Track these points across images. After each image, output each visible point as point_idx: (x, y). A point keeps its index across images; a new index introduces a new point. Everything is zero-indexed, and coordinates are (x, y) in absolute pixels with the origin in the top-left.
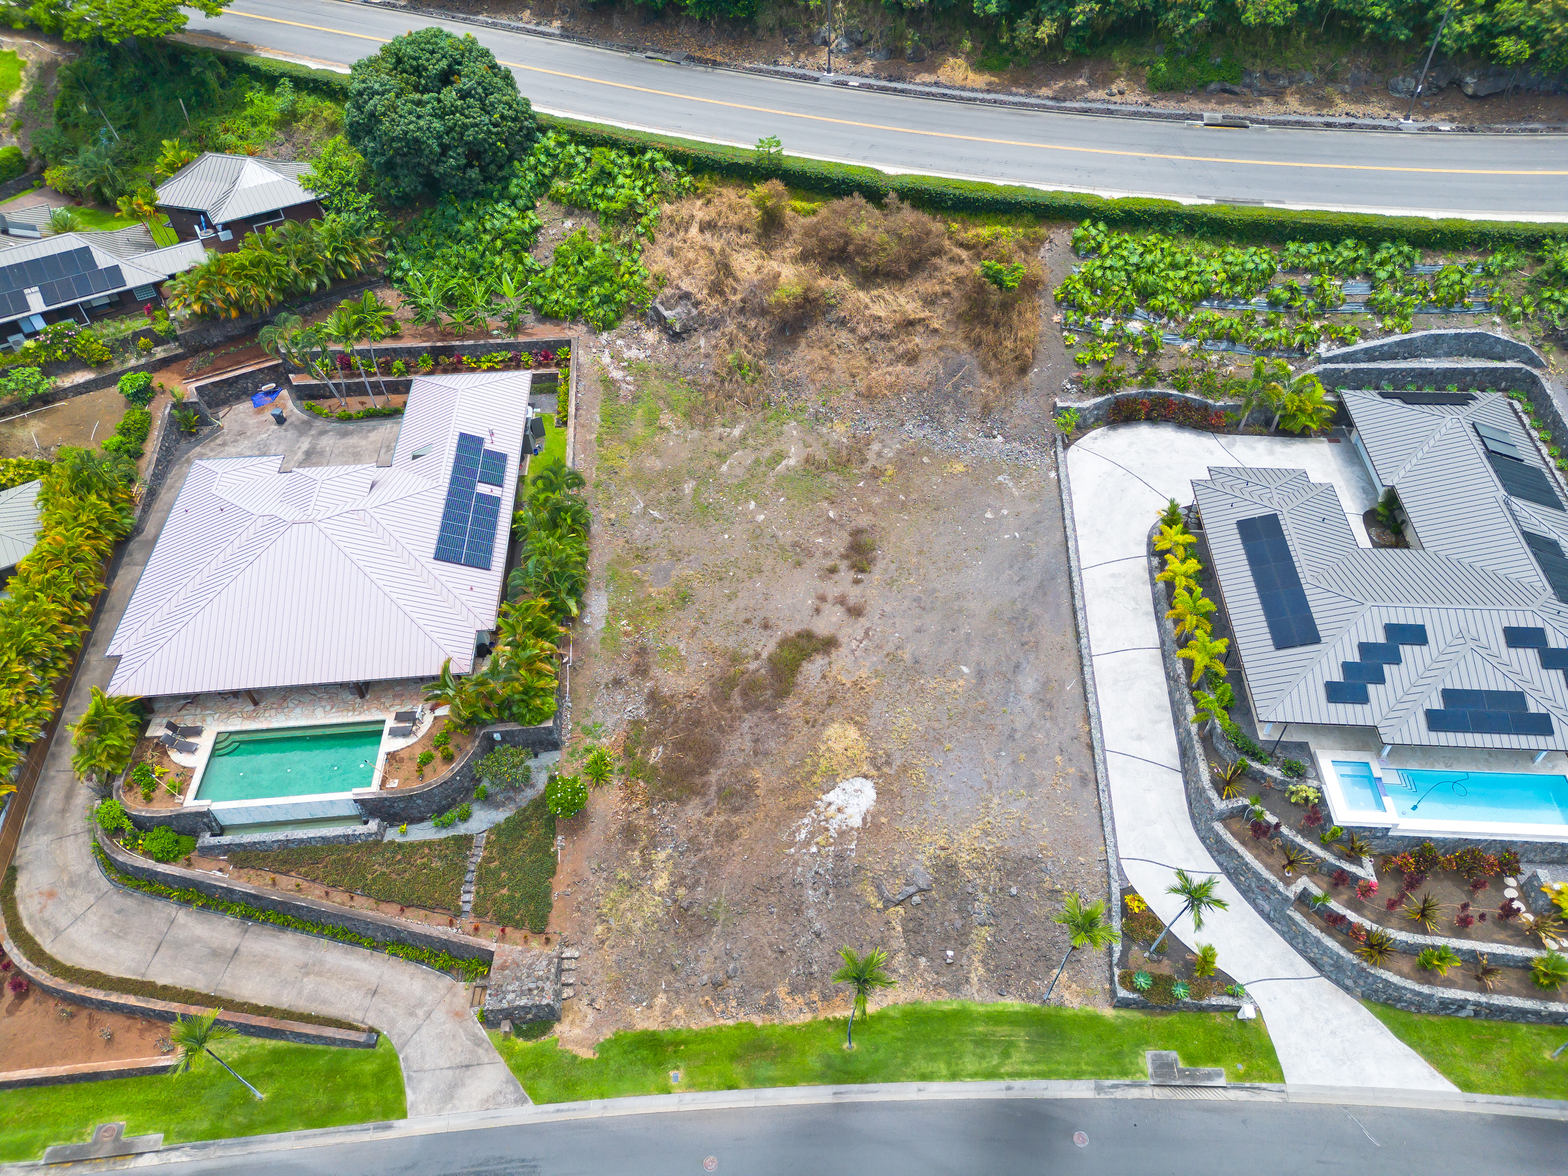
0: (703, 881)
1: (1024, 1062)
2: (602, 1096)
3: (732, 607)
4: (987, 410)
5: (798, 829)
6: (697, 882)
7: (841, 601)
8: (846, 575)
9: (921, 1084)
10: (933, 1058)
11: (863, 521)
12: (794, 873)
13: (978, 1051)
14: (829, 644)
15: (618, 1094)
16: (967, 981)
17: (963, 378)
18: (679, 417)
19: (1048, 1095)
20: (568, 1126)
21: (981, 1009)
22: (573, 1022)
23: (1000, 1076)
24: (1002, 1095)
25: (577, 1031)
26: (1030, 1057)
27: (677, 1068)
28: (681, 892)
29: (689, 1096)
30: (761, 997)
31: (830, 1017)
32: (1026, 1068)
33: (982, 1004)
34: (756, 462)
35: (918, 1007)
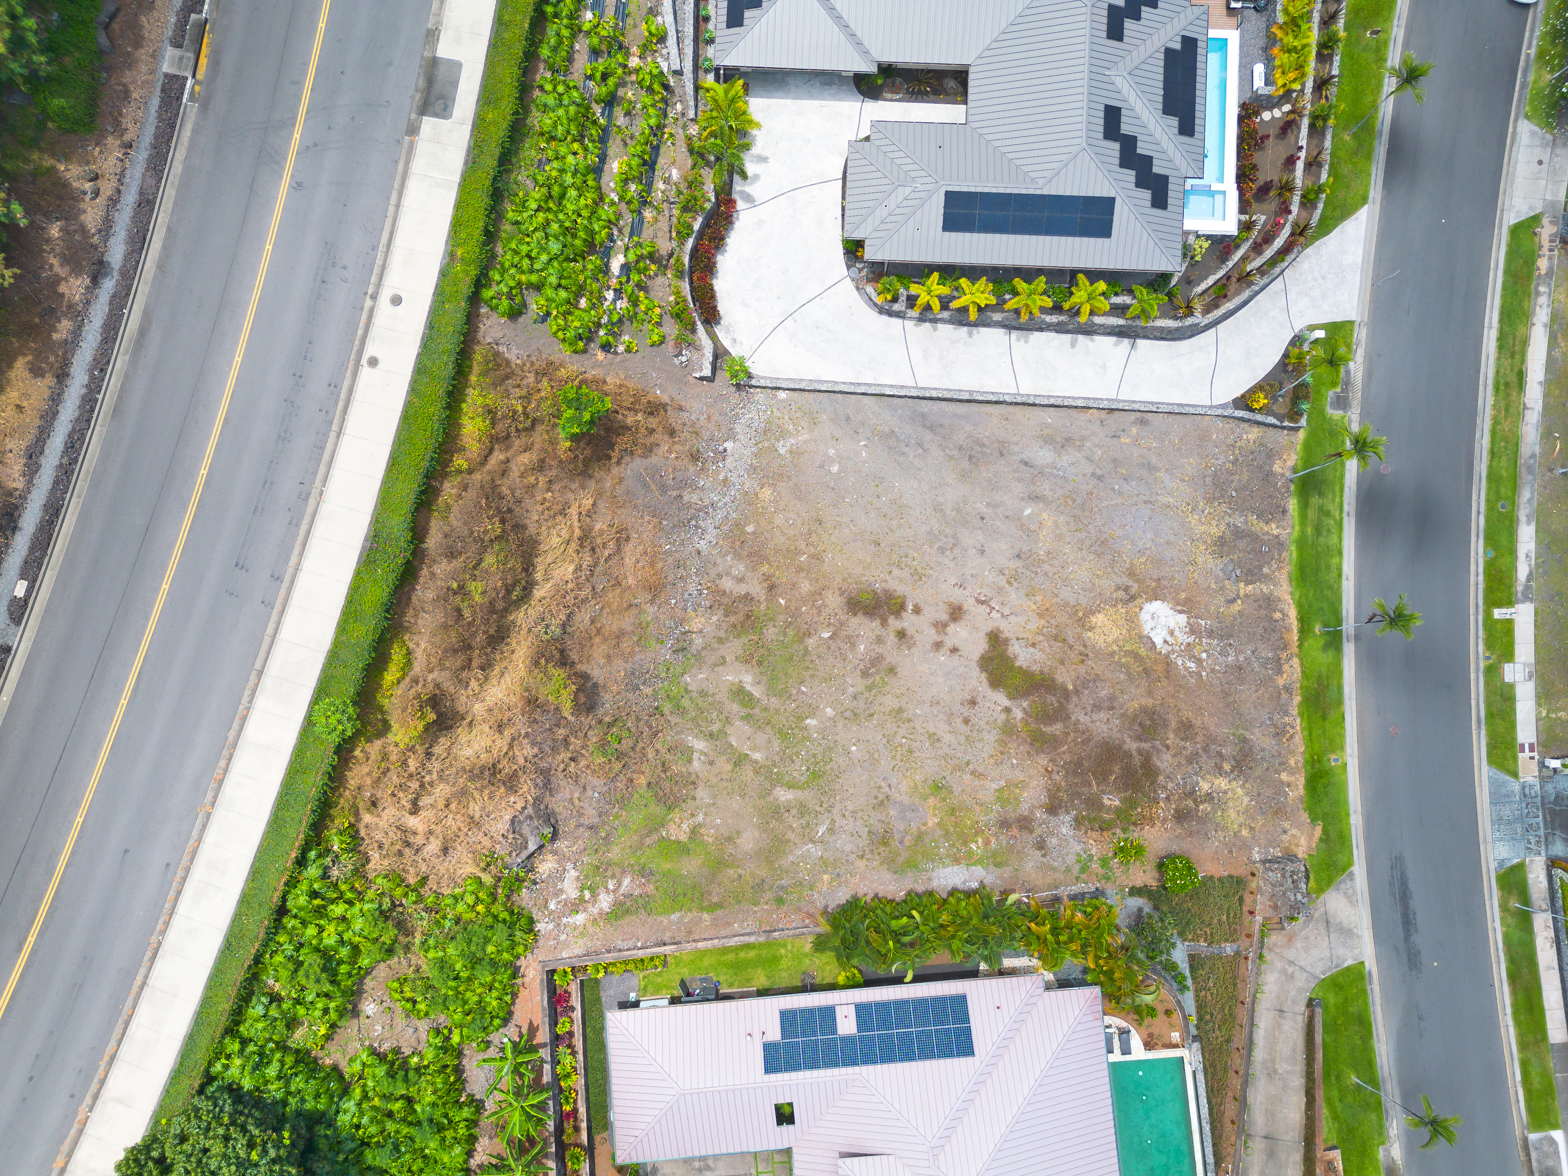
0: (1219, 749)
1: (1333, 501)
2: (1348, 815)
3: (947, 738)
4: (695, 457)
5: (1187, 669)
6: (1220, 754)
7: (941, 626)
8: (908, 621)
9: (1344, 577)
10: (1328, 567)
11: (834, 601)
12: (1219, 672)
13: (1325, 534)
14: (995, 638)
15: (1346, 803)
16: (1277, 537)
17: (652, 477)
18: (676, 815)
19: (1354, 487)
20: (1368, 838)
21: (1297, 528)
22: (1297, 845)
23: (1341, 519)
24: (1353, 520)
25: (1303, 841)
26: (1330, 496)
27: (1329, 760)
28: (1227, 767)
29: (1348, 750)
30: (1284, 696)
31: (1297, 644)
32: (1337, 500)
33: (1293, 527)
34: (747, 718)
35: (1293, 577)
